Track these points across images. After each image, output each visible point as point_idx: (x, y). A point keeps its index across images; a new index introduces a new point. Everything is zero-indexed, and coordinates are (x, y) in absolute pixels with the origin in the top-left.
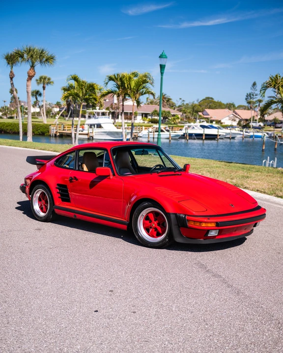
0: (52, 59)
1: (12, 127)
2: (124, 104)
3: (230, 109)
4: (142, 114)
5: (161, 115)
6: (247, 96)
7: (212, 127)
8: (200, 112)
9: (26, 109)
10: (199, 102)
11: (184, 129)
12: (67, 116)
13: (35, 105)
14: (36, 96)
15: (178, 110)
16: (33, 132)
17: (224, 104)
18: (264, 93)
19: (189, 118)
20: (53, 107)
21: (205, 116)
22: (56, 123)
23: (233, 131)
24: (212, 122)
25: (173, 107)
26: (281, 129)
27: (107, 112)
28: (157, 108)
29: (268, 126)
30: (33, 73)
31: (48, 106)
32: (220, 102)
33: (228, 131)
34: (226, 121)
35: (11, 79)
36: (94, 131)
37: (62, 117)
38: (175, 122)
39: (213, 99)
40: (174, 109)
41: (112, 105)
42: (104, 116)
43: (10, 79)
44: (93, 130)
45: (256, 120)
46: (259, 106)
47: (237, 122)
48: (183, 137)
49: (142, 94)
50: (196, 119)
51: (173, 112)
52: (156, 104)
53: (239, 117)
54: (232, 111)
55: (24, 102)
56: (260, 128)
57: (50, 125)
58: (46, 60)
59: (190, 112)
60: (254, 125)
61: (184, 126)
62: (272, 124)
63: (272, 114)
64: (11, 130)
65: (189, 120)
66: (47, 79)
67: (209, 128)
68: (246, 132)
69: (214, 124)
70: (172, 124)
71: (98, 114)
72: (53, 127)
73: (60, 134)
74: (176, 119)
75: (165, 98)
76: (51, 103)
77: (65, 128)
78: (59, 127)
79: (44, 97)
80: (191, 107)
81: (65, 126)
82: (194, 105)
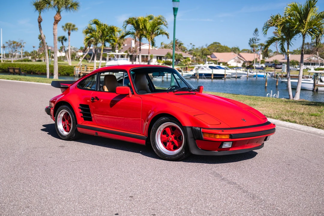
0: (76, 5)
1: (40, 68)
2: (141, 48)
3: (235, 53)
5: (174, 58)
6: (250, 41)
7: (220, 68)
8: (208, 55)
9: (53, 53)
10: (208, 47)
11: (194, 69)
12: (89, 59)
13: (61, 50)
14: (62, 41)
15: (189, 53)
16: (59, 73)
17: (229, 48)
18: (267, 31)
19: (199, 60)
20: (77, 52)
21: (213, 59)
22: (80, 64)
23: (239, 71)
24: (219, 64)
25: (184, 51)
26: (281, 70)
27: (125, 55)
28: (171, 51)
29: (269, 67)
30: (59, 18)
31: (73, 50)
32: (227, 46)
33: (234, 71)
34: (232, 63)
35: (40, 22)
37: (85, 60)
38: (186, 63)
39: (220, 44)
40: (186, 52)
41: (130, 48)
42: (122, 58)
43: (38, 23)
45: (258, 62)
46: (261, 49)
47: (242, 64)
48: (194, 76)
49: (157, 35)
50: (205, 61)
51: (185, 55)
52: (170, 48)
53: (243, 59)
54: (237, 54)
55: (52, 47)
56: (262, 68)
57: (75, 67)
58: (71, 6)
59: (199, 56)
60: (257, 66)
61: (194, 67)
62: (273, 65)
63: (272, 56)
64: (39, 71)
65: (198, 61)
66: (72, 26)
67: (217, 69)
68: (250, 72)
69: (221, 65)
70: (183, 66)
71: (118, 56)
72: (77, 68)
73: (84, 74)
74: (188, 61)
75: (177, 43)
76: (75, 47)
77: (88, 69)
78: (83, 68)
79: (69, 42)
80: (200, 51)
81: (88, 68)
82: (203, 49)
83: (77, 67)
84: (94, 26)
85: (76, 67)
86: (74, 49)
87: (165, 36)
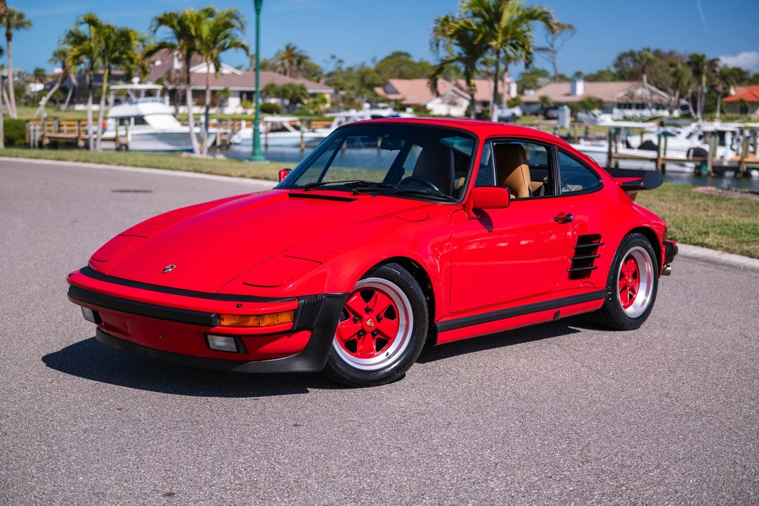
3: (446, 79)
4: (241, 94)
8: (378, 86)
10: (377, 65)
12: (63, 102)
15: (326, 83)
19: (351, 100)
20: (28, 82)
21: (392, 97)
22: (40, 115)
24: (404, 108)
25: (315, 75)
26: (556, 122)
27: (156, 90)
28: (278, 79)
29: (531, 114)
31: (16, 79)
32: (427, 62)
34: (437, 107)
36: (130, 133)
37: (51, 104)
38: (316, 109)
39: (410, 56)
40: (318, 81)
41: (169, 73)
42: (150, 99)
44: (127, 130)
47: (464, 109)
49: (223, 49)
51: (312, 87)
52: (275, 69)
53: (467, 95)
54: (453, 83)
59: (352, 88)
61: (334, 118)
62: (541, 110)
65: (348, 104)
66: (15, 17)
69: (409, 113)
70: (308, 114)
71: (137, 93)
72: (35, 125)
73: (52, 140)
74: (321, 102)
75: (294, 56)
76: (22, 71)
77: (62, 128)
78: (49, 125)
79: (9, 57)
80: (356, 75)
81: (62, 123)
82: (364, 71)
83: (35, 122)
84: (85, 29)
85: (31, 123)
86: (19, 74)
87: (242, 52)
